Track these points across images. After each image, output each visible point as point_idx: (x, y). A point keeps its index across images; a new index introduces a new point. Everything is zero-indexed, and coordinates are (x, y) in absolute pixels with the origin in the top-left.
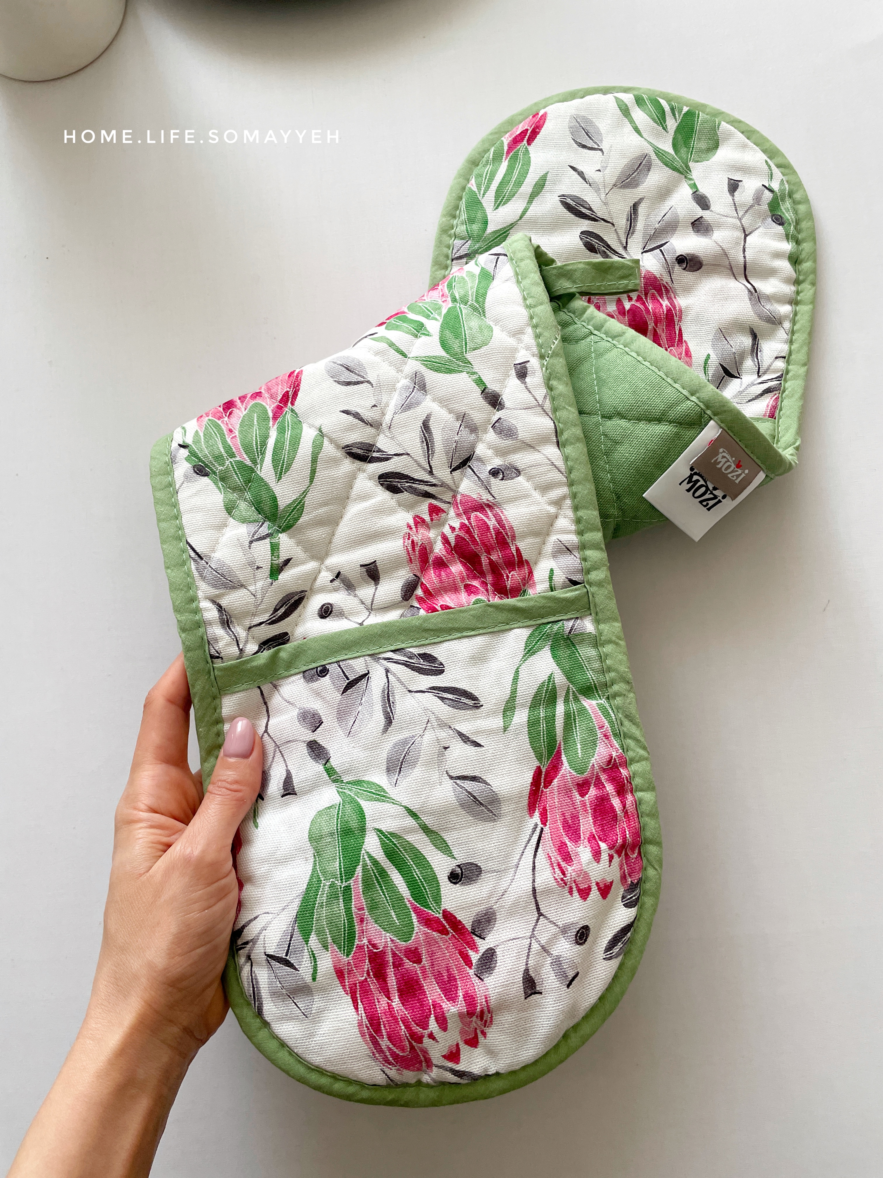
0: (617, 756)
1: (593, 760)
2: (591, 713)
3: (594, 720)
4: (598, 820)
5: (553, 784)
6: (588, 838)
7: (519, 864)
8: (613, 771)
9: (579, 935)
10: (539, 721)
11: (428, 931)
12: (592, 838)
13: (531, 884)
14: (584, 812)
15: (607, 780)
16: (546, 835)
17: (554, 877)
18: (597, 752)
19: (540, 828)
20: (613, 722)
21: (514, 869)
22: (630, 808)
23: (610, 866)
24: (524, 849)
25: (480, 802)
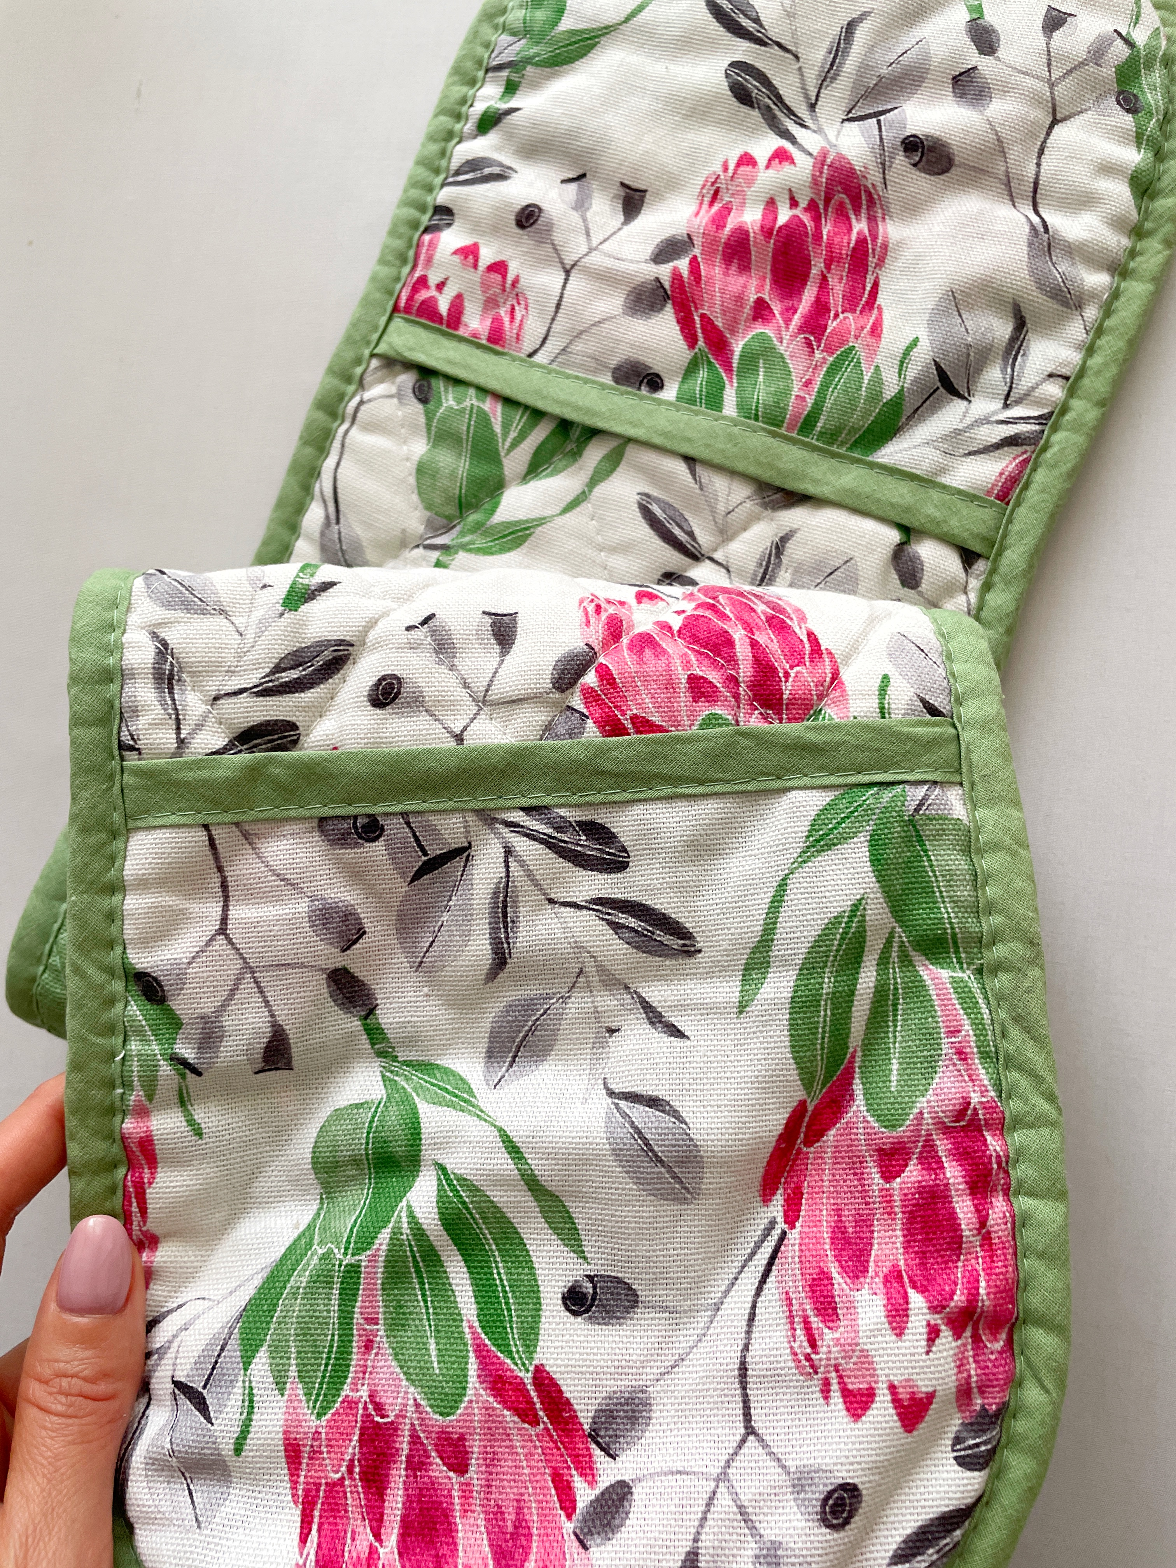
0: (982, 1103)
1: (922, 1103)
2: (934, 997)
3: (939, 1013)
4: (915, 1241)
5: (825, 1138)
6: (886, 1277)
7: (722, 1303)
8: (967, 1136)
9: (831, 1502)
10: (819, 1001)
11: (495, 1404)
12: (894, 1277)
13: (739, 1354)
14: (886, 1216)
15: (950, 1153)
16: (790, 1247)
17: (792, 1348)
18: (934, 1086)
19: (779, 1231)
20: (983, 1023)
21: (709, 1313)
22: (996, 1228)
23: (927, 1353)
24: (740, 1273)
25: (656, 1156)
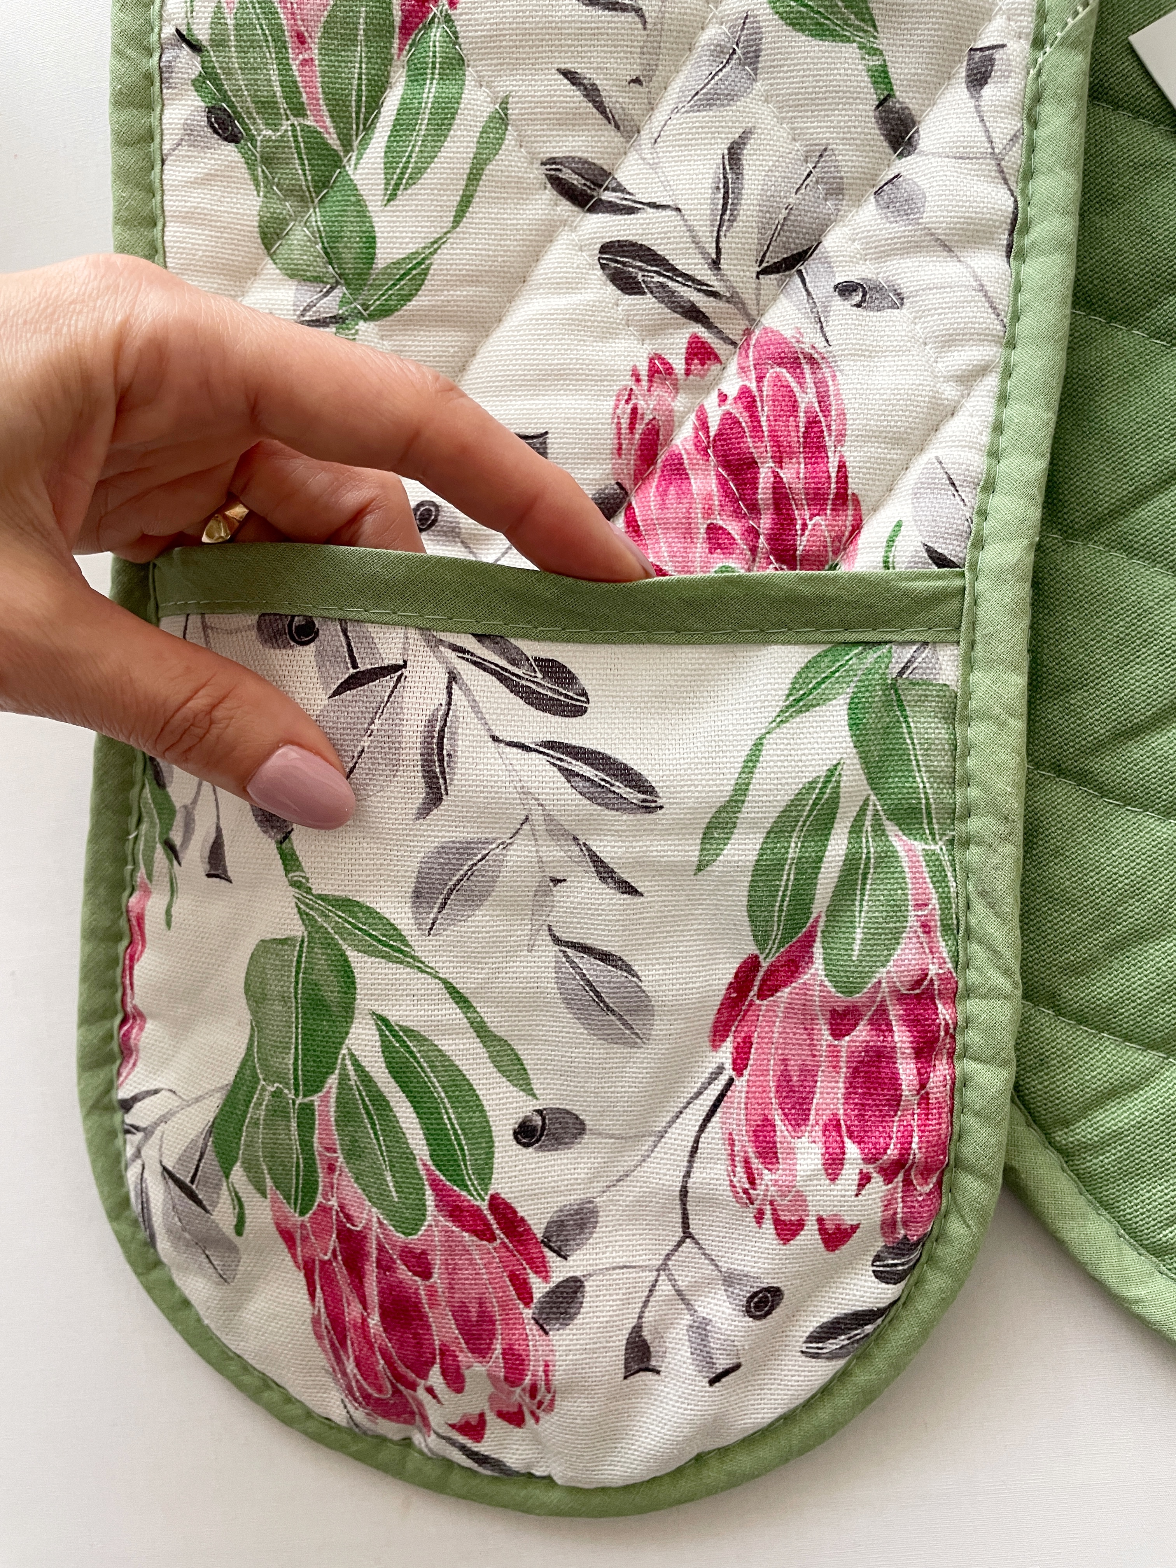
0: (939, 974)
1: (881, 973)
2: (907, 870)
3: (910, 886)
4: (856, 1093)
5: (779, 994)
6: (825, 1125)
7: (666, 1132)
8: (920, 1005)
9: (756, 1300)
10: (783, 864)
11: (454, 1228)
12: (833, 1126)
13: (681, 1179)
14: (831, 1069)
15: (901, 1019)
16: (737, 1094)
17: (731, 1181)
18: (896, 957)
19: (727, 1077)
20: (949, 898)
21: (653, 1138)
22: (935, 1090)
23: (857, 1195)
24: (685, 1108)
25: (608, 1007)
